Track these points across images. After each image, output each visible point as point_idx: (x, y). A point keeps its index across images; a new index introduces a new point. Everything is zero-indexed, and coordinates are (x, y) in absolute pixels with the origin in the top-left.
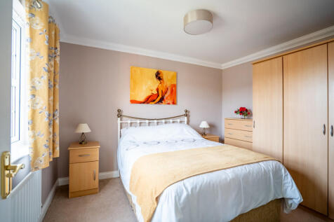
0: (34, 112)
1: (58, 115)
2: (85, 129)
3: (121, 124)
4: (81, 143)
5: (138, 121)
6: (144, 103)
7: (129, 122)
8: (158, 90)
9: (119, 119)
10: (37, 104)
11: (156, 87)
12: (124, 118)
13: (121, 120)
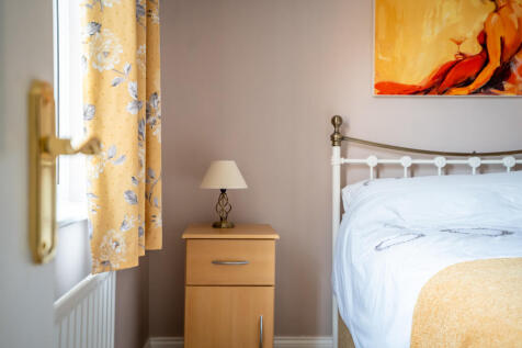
0: (98, 78)
1: (159, 113)
2: (228, 176)
3: (344, 168)
4: (216, 226)
5: (406, 161)
6: (426, 91)
7: (372, 161)
8: (483, 38)
9: (337, 150)
10: (106, 54)
11: (477, 28)
12: (353, 149)
13: (344, 154)
